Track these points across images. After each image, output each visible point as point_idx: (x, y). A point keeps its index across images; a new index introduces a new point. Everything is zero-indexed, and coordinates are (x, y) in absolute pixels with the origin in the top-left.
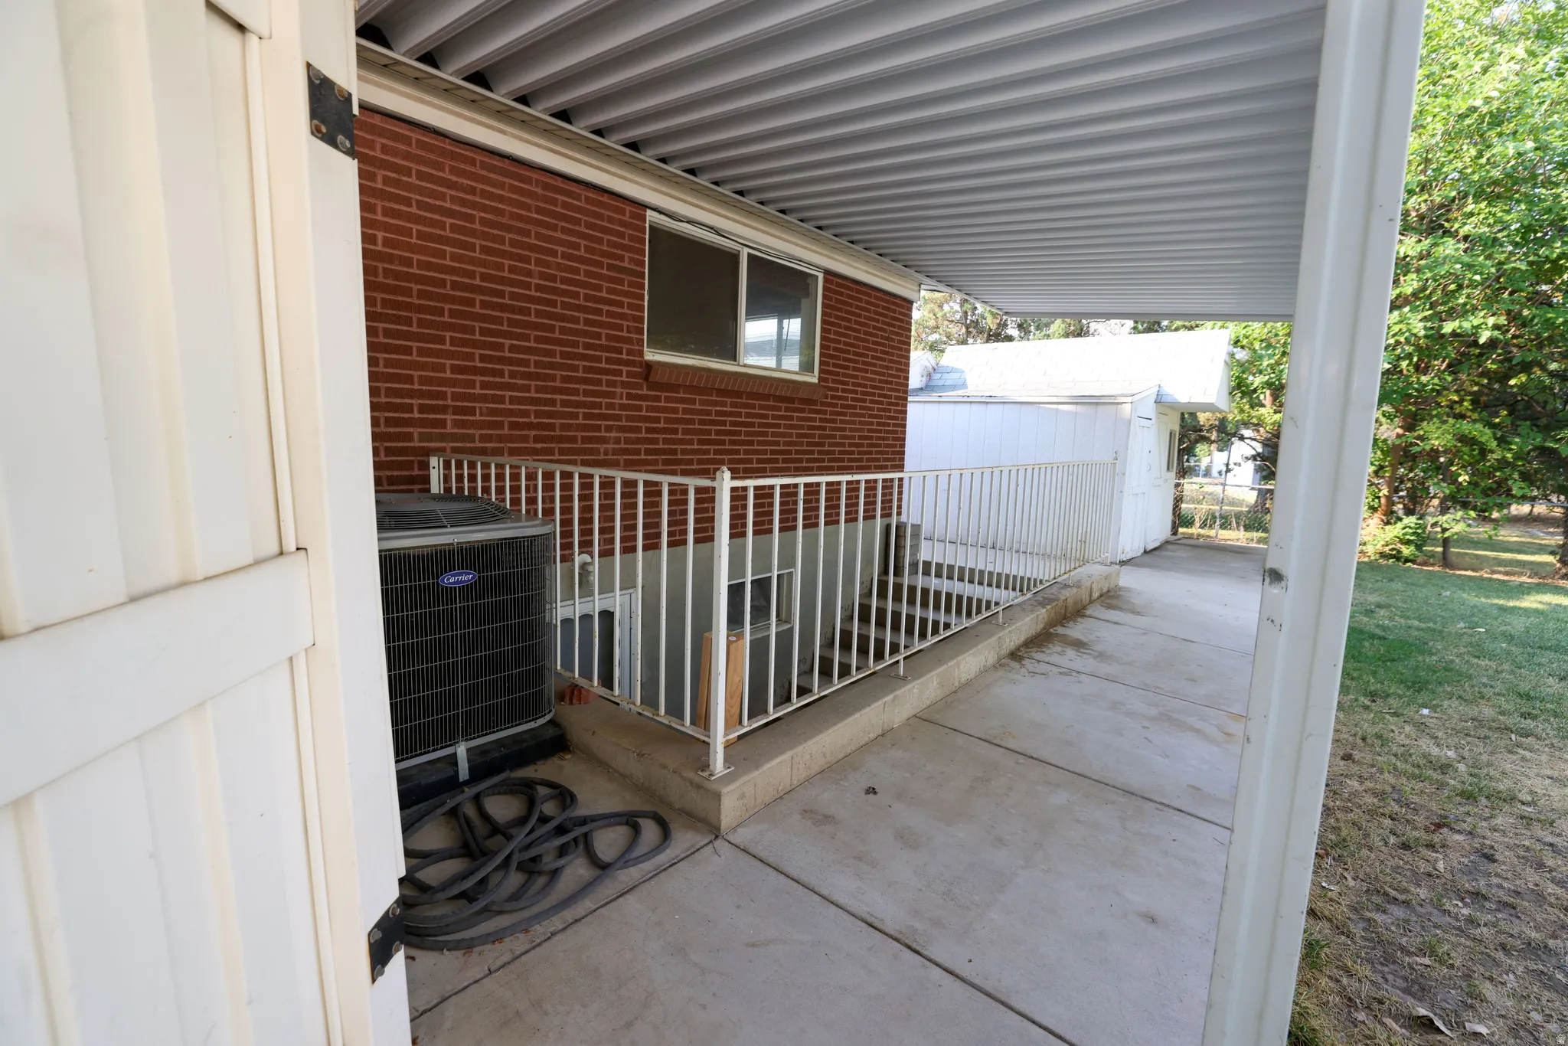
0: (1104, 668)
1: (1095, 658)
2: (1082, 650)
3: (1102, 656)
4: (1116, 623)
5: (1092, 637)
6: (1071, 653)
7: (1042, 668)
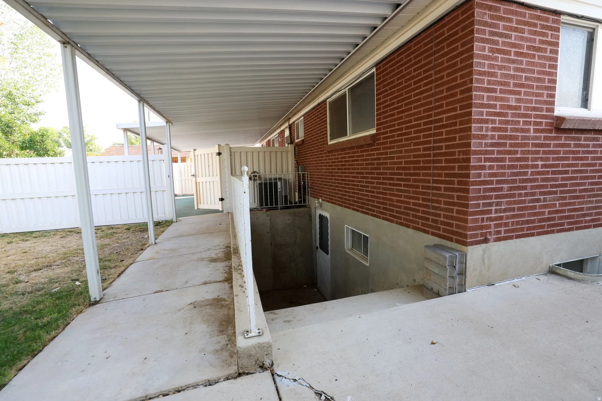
0: (198, 256)
1: (204, 258)
2: (211, 258)
3: (202, 259)
4: (205, 283)
5: (211, 266)
6: (214, 256)
7: (218, 248)
